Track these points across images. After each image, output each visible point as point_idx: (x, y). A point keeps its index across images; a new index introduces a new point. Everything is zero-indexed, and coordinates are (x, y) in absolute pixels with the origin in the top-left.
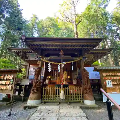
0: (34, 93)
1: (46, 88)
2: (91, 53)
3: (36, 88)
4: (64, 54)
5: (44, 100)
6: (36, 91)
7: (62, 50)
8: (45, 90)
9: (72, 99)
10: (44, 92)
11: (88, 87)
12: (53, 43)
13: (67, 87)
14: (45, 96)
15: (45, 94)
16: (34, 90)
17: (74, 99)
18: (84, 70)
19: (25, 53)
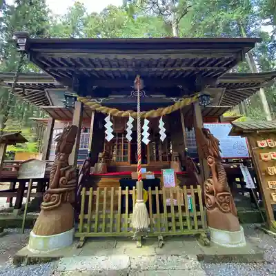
0: (52, 209)
1: (90, 193)
2: (220, 85)
3: (59, 193)
4: (144, 89)
5: (84, 230)
6: (58, 202)
7: (138, 77)
8: (87, 197)
9: (172, 224)
10: (82, 205)
11: (220, 187)
12: (112, 57)
13: (157, 188)
14: (87, 216)
15: (86, 212)
16: (49, 201)
17: (178, 224)
18: (205, 131)
19: (42, 87)
